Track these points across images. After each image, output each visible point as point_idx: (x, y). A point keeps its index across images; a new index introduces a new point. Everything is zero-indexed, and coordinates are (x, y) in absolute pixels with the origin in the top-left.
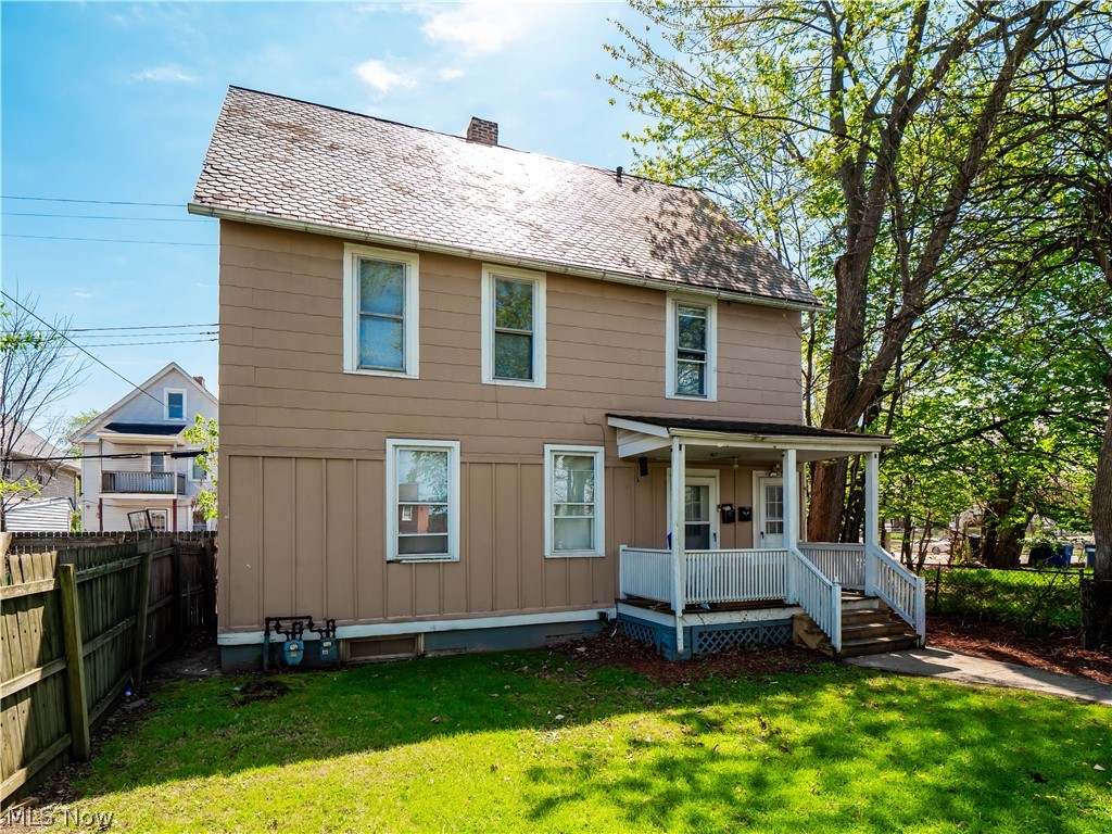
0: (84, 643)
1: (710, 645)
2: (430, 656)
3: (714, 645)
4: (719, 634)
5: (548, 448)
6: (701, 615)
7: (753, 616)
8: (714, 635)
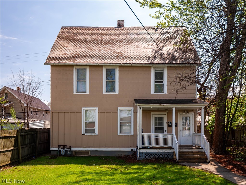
0: (21, 146)
1: (148, 157)
2: (91, 156)
3: (149, 157)
4: (151, 154)
5: (119, 108)
6: (145, 149)
7: (161, 151)
8: (149, 155)
